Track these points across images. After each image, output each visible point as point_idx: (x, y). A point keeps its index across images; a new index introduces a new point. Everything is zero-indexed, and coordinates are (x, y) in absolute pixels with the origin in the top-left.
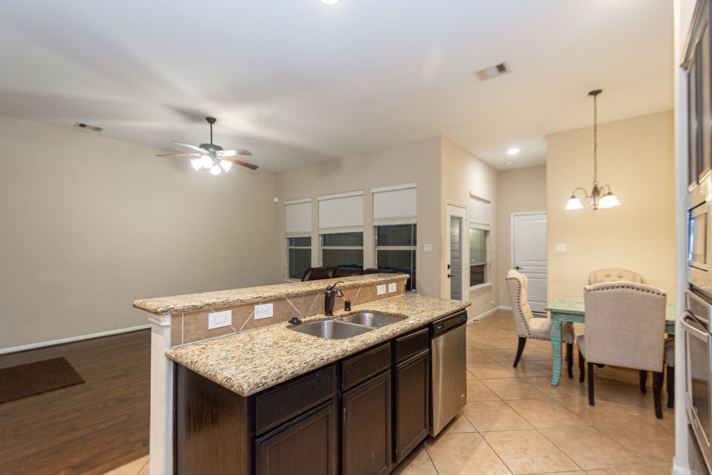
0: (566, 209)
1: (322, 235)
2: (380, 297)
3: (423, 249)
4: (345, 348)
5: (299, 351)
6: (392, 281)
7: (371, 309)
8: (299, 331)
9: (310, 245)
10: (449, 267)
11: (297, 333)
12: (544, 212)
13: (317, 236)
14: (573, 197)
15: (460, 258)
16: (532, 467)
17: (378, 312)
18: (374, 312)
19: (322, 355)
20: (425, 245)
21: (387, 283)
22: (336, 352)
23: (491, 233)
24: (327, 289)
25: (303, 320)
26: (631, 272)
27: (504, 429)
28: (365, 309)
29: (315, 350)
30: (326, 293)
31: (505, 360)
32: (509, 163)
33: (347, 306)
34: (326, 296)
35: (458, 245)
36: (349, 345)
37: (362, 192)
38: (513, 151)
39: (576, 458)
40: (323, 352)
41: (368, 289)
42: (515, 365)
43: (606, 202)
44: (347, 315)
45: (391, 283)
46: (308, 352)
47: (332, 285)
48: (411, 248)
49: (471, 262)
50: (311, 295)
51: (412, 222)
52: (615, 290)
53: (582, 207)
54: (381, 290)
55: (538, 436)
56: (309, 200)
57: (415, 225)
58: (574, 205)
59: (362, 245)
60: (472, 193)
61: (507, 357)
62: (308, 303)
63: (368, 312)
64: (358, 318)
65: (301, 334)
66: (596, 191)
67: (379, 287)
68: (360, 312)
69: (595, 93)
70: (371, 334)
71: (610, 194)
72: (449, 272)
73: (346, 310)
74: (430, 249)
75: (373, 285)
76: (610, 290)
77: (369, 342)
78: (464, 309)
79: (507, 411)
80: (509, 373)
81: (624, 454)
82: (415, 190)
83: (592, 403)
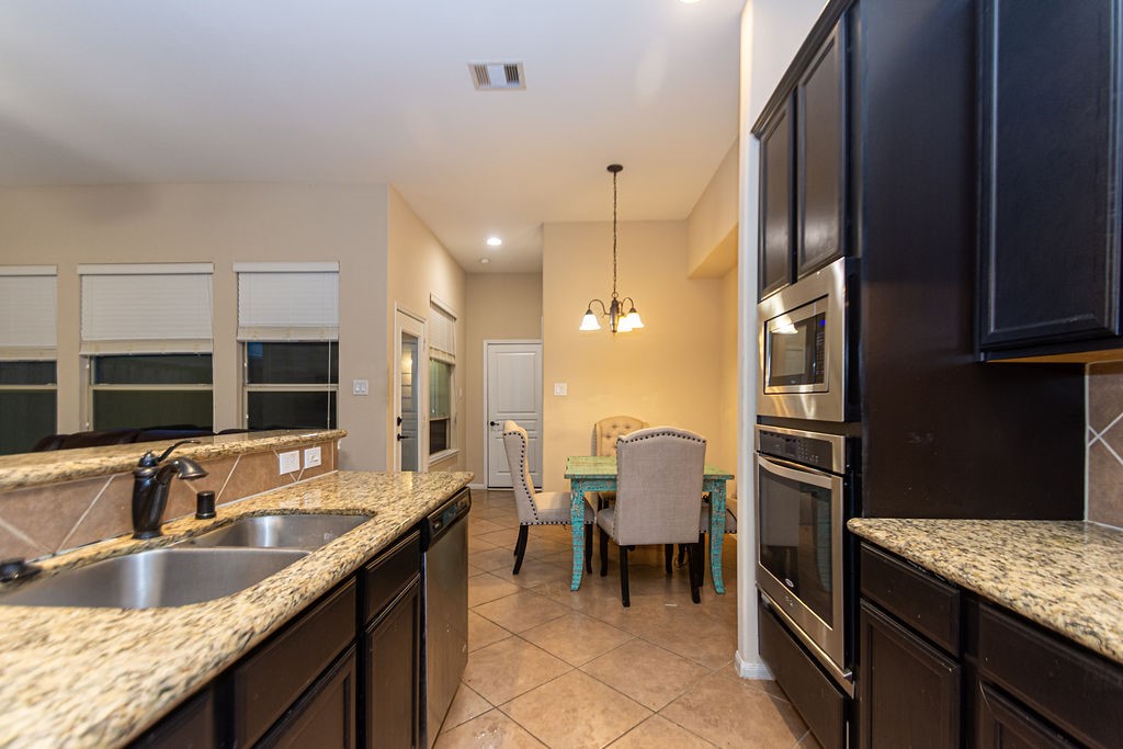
0: (581, 328)
1: (91, 357)
2: (286, 479)
3: (352, 388)
4: (244, 625)
5: (46, 684)
6: (311, 443)
7: (272, 506)
8: (33, 602)
9: (54, 381)
10: (399, 421)
11: (23, 611)
12: (538, 341)
13: (76, 361)
14: (589, 312)
15: (415, 411)
16: (593, 740)
17: (293, 512)
18: (282, 513)
19: (161, 673)
20: (355, 381)
21: (301, 447)
22: (217, 645)
23: (457, 367)
24: (142, 463)
25: (47, 563)
26: (637, 420)
27: (533, 686)
28: (253, 508)
29: (124, 663)
30: (138, 477)
31: (499, 566)
32: (485, 261)
33: (205, 505)
34: (138, 485)
35: (410, 388)
36: (255, 611)
37: (209, 268)
38: (494, 242)
39: (641, 697)
40: (163, 658)
41: (258, 461)
42: (516, 571)
43: (629, 323)
44: (206, 530)
45: (311, 446)
46: (94, 675)
47: (159, 454)
48: (328, 387)
49: (431, 415)
50: (80, 484)
51: (330, 337)
52: (656, 438)
53: (599, 327)
54: (288, 463)
55: (581, 679)
56: (52, 270)
57: (335, 344)
58: (590, 323)
59: (210, 381)
60: (433, 299)
61: (500, 561)
62: (66, 510)
63: (264, 514)
64: (238, 532)
65: (45, 613)
66: (615, 306)
67: (282, 457)
68: (241, 517)
69: (615, 169)
70: (308, 567)
71: (633, 310)
72: (398, 430)
73: (198, 517)
74: (365, 390)
75: (270, 453)
76: (650, 439)
77: (311, 588)
78: (465, 488)
79: (527, 652)
80: (509, 587)
81: (686, 666)
82: (336, 277)
83: (626, 603)
